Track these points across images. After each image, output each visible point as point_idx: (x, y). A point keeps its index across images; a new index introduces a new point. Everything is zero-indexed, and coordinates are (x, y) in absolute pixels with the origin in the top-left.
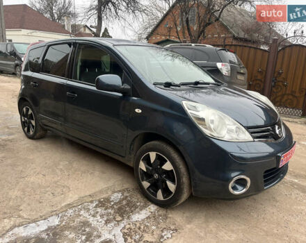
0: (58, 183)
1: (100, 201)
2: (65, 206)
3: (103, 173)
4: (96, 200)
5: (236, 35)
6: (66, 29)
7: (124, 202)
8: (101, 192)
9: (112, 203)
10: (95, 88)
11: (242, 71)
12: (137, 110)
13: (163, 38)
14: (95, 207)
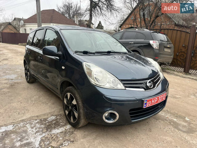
0: (25, 108)
1: (41, 120)
2: (20, 120)
4: (39, 119)
5: (177, 23)
6: (75, 22)
7: (54, 122)
8: (44, 115)
9: (47, 122)
11: (168, 46)
12: (63, 67)
13: (130, 26)
14: (36, 123)
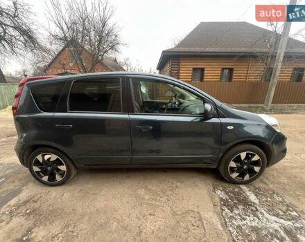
1: (224, 205)
4: (222, 207)
9: (230, 201)
12: (229, 127)
14: (232, 212)
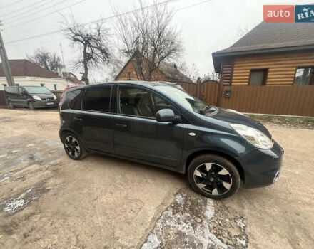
0: (129, 198)
1: (172, 207)
2: (152, 221)
3: (155, 180)
4: (169, 207)
7: (189, 203)
8: (167, 198)
9: (182, 206)
10: (155, 121)
12: (191, 134)
14: (174, 214)
